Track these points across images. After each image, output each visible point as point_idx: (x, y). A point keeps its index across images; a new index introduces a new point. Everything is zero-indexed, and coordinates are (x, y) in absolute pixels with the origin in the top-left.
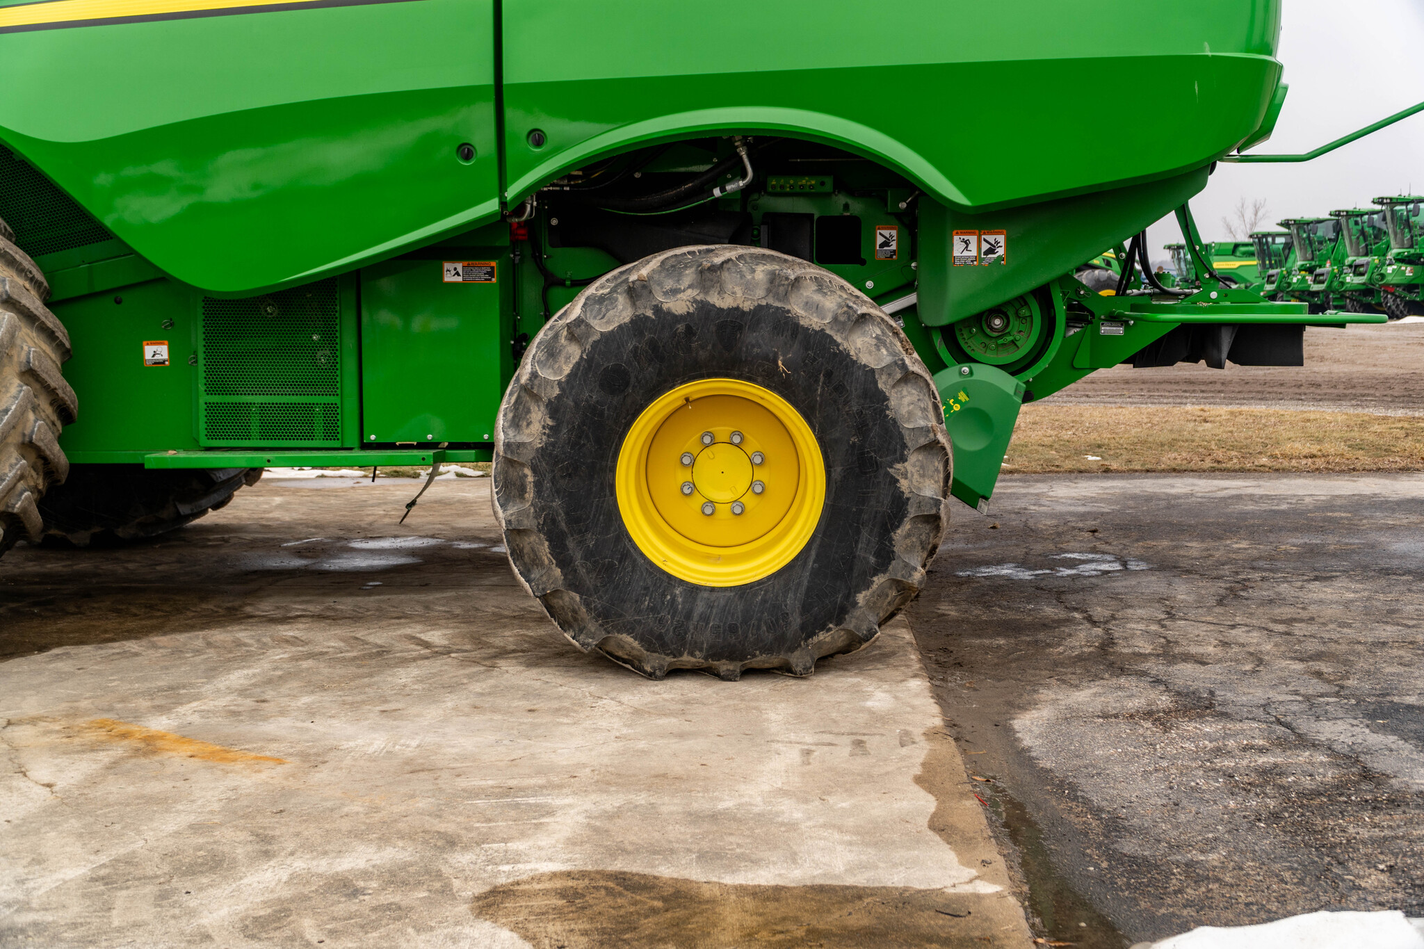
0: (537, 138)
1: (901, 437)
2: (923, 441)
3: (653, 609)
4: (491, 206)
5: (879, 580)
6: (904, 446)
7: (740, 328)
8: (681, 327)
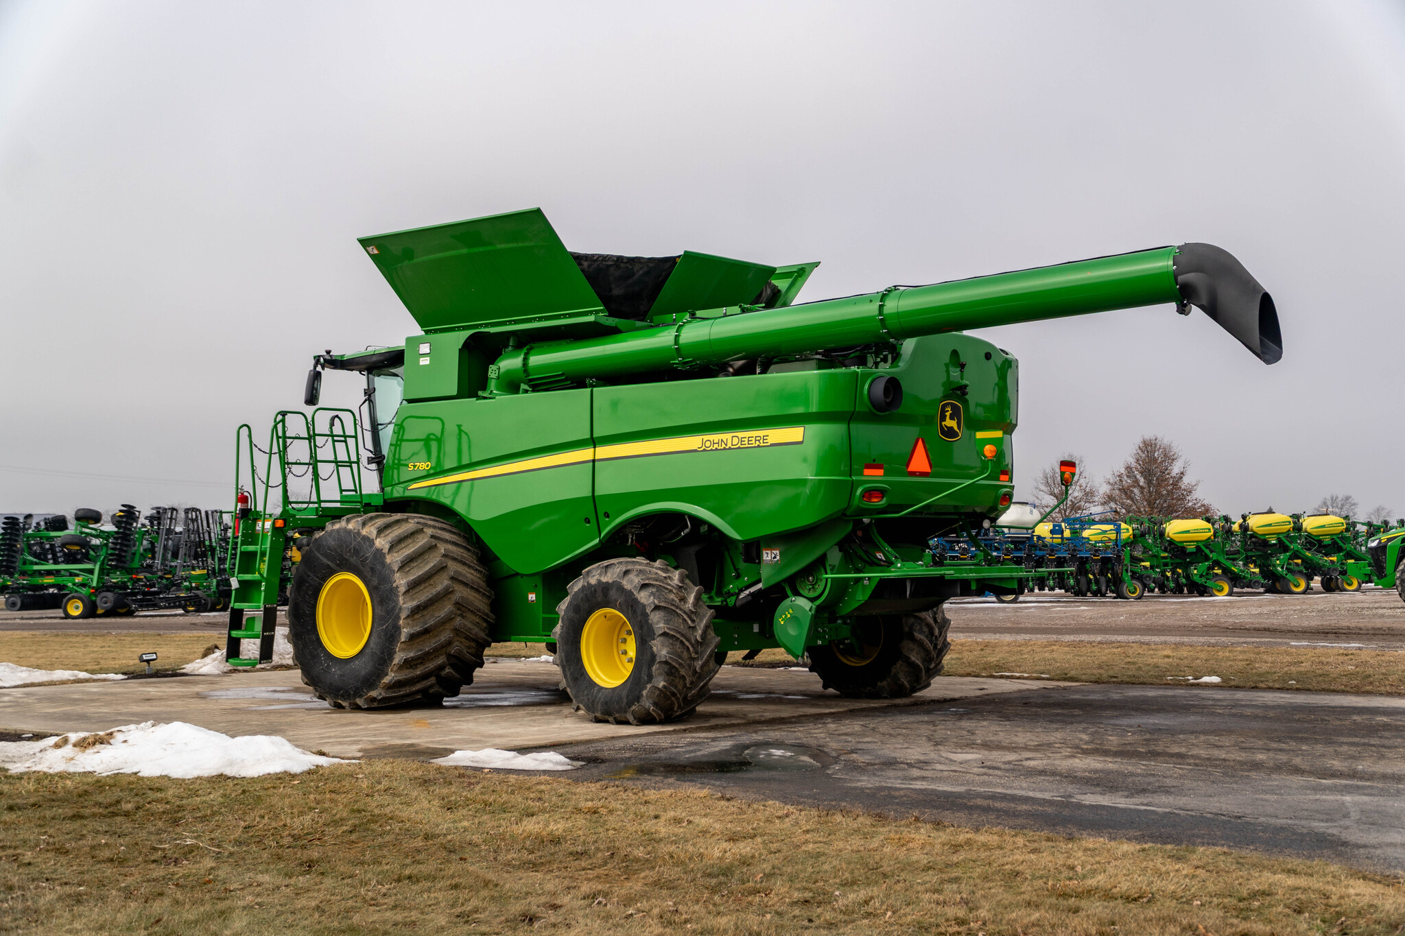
0: (607, 515)
1: (653, 631)
2: (661, 632)
3: (587, 695)
4: (597, 541)
5: (649, 686)
6: (654, 634)
7: (608, 589)
8: (593, 589)
